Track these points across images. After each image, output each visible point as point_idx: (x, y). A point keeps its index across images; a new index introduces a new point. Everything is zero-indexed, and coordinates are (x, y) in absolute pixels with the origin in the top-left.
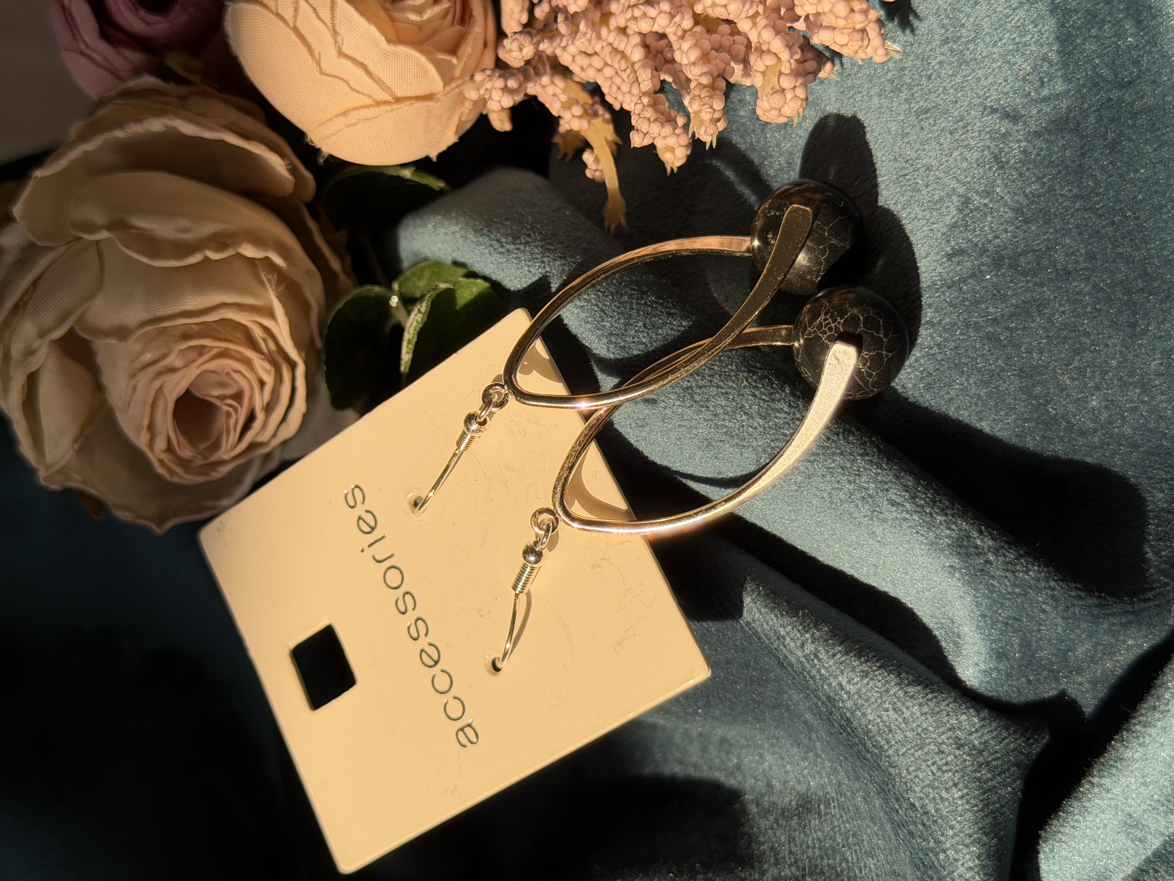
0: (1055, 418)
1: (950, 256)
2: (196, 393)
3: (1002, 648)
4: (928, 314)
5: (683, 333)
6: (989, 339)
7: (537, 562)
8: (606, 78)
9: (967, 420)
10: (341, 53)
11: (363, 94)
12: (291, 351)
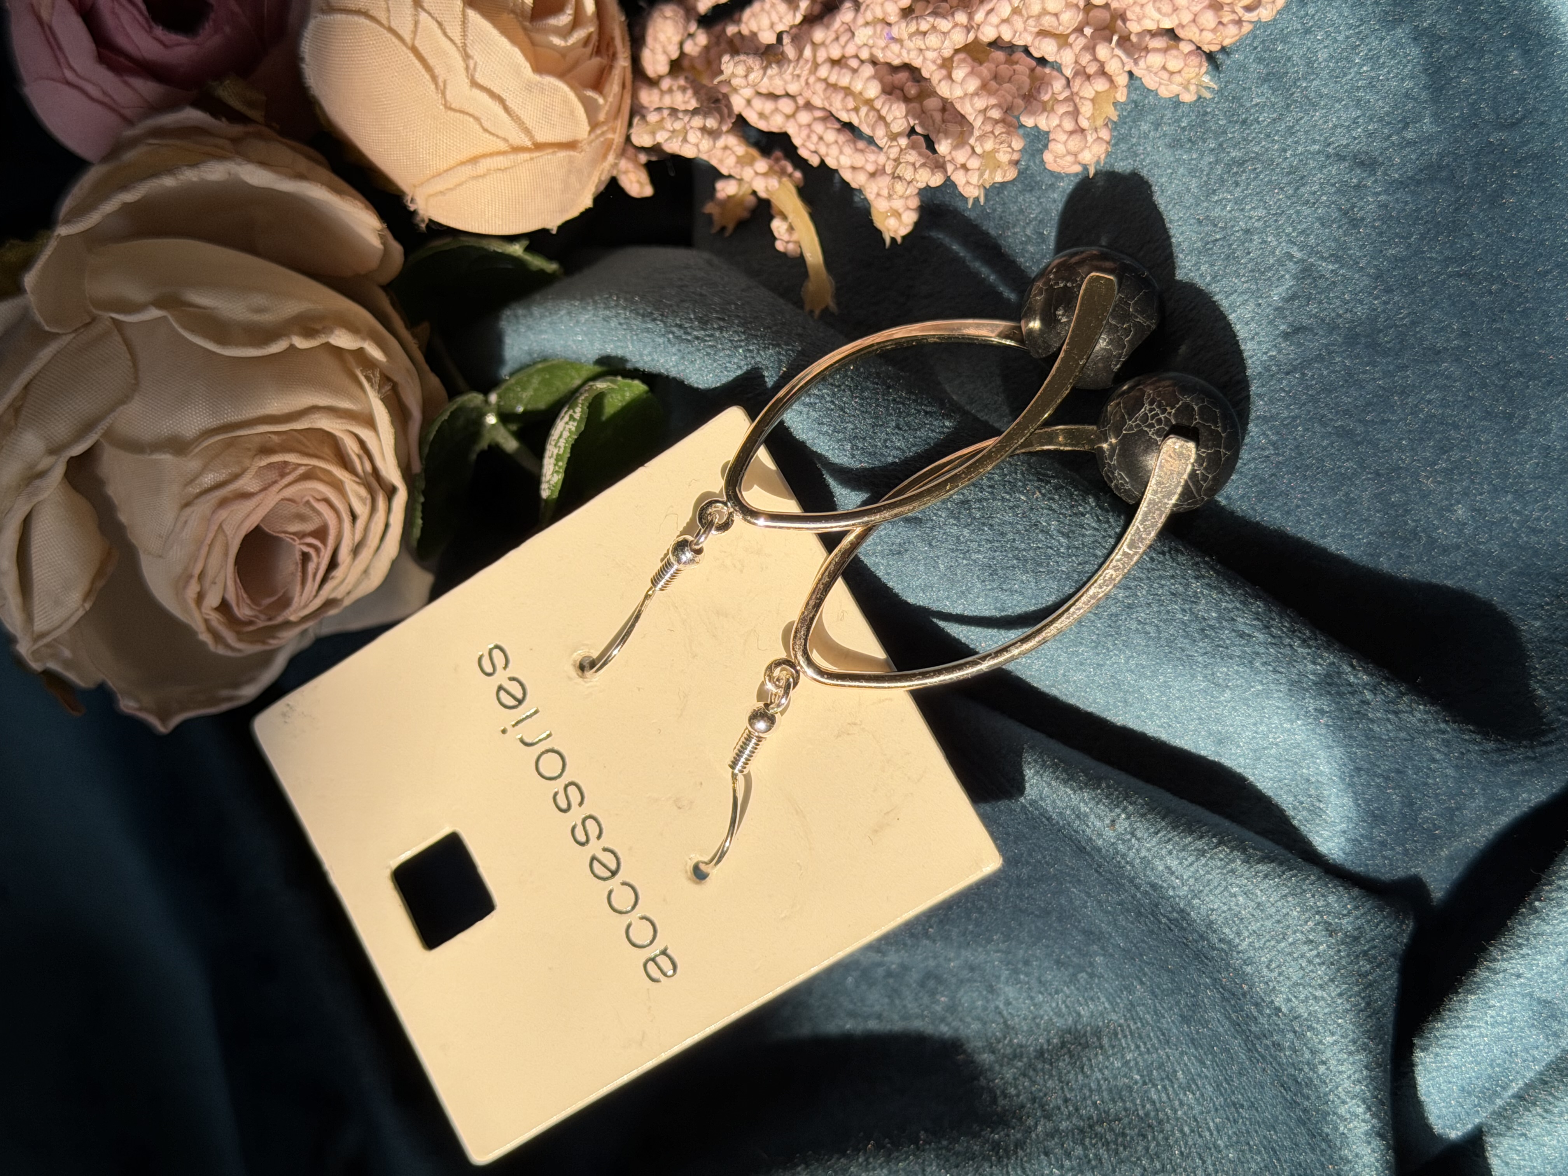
0: (1414, 532)
1: (1286, 336)
2: (266, 529)
3: (1378, 809)
4: (1259, 407)
5: (949, 434)
6: (1339, 436)
7: (769, 729)
8: (800, 126)
9: (1307, 537)
10: (474, 84)
11: (498, 137)
12: (392, 473)
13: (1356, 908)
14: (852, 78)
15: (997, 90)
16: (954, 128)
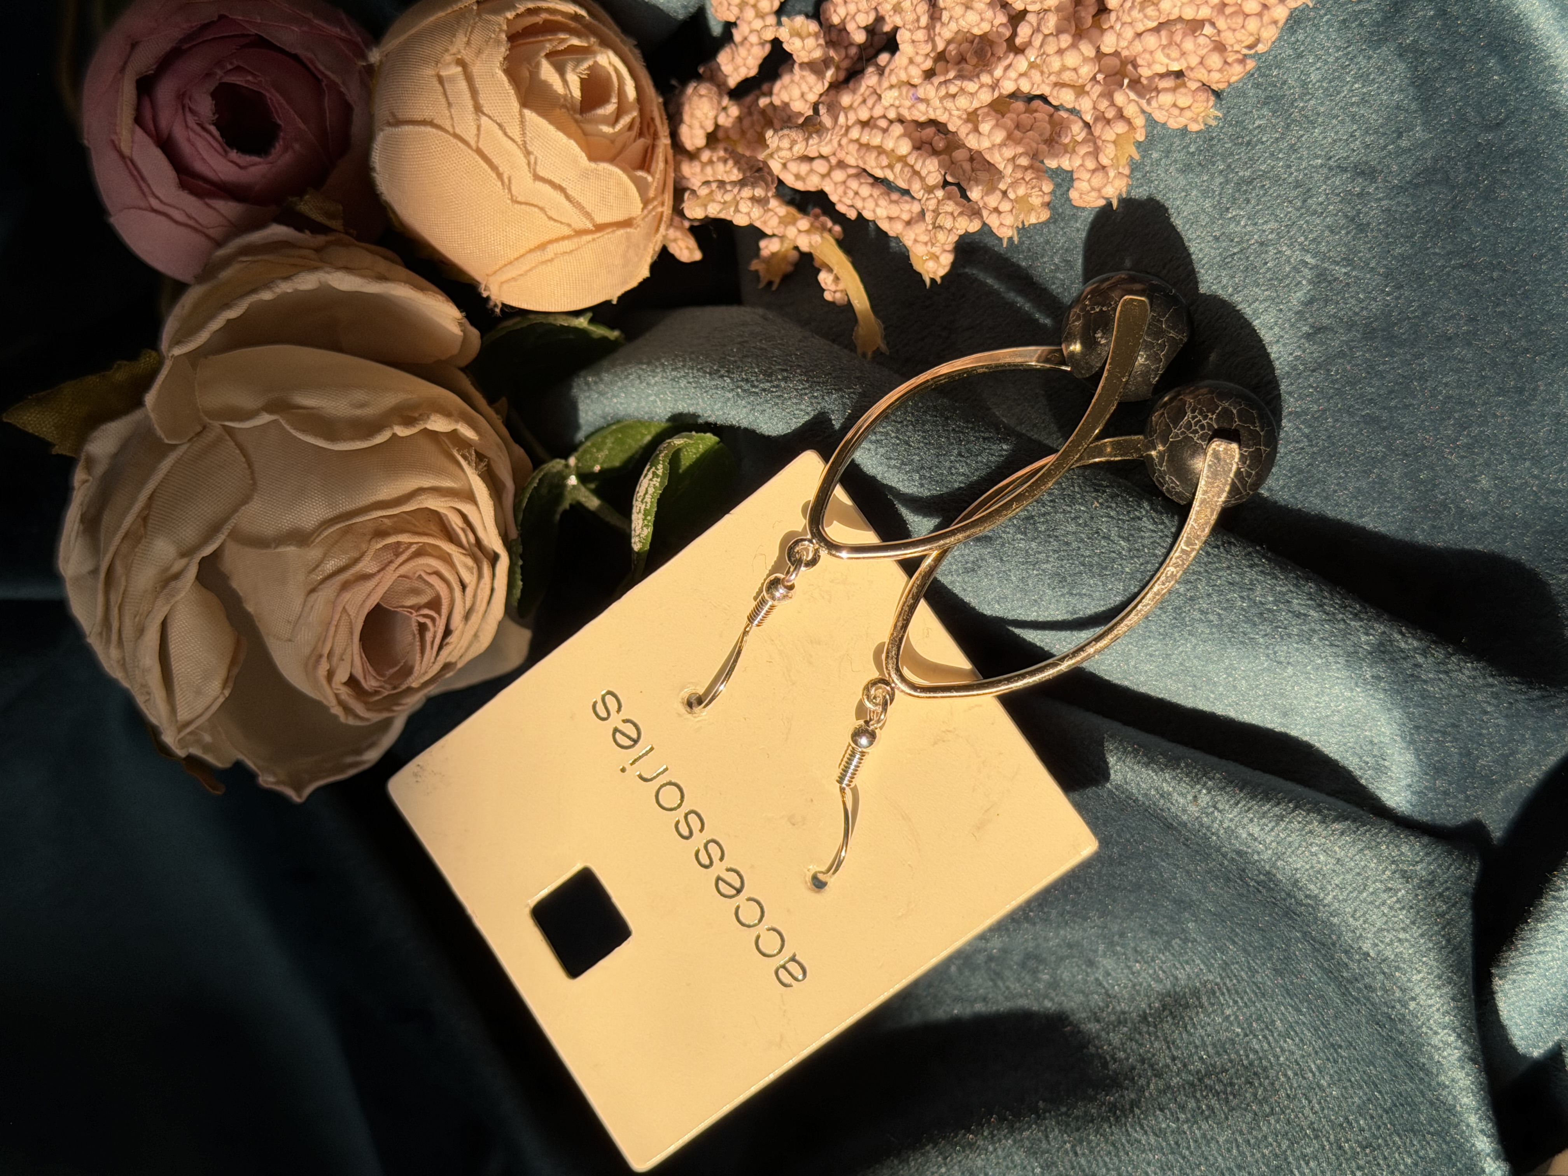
0: (1444, 505)
1: (1308, 336)
2: (386, 606)
3: (1439, 761)
4: (1290, 404)
5: (1007, 457)
6: (1366, 423)
7: (871, 743)
8: (836, 184)
9: (1346, 518)
10: (537, 177)
11: (561, 223)
12: (494, 542)
13: (1428, 854)
14: (883, 138)
15: (1022, 139)
16: (983, 176)
